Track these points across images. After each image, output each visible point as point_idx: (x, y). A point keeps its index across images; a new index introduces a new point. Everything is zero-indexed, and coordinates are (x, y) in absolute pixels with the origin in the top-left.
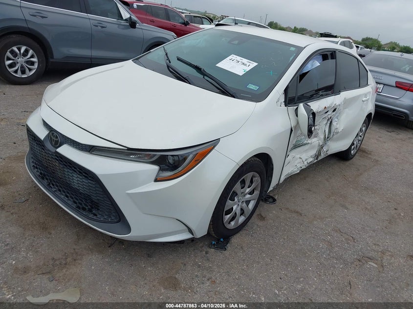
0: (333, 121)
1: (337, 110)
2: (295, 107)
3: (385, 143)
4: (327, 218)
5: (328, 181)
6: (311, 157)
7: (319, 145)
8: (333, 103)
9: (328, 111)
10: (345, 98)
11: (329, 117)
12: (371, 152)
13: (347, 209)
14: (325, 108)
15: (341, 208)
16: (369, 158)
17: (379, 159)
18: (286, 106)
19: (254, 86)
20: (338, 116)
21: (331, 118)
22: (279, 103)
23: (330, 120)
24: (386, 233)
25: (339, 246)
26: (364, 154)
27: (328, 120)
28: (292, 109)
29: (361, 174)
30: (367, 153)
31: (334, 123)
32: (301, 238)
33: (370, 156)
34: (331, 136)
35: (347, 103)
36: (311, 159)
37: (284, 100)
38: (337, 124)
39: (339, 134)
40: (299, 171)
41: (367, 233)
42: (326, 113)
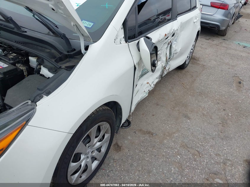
0: (173, 44)
1: (175, 34)
2: (137, 41)
3: (206, 49)
4: (174, 133)
5: (171, 92)
6: (157, 78)
7: (162, 67)
8: (172, 29)
9: (168, 37)
10: (181, 23)
11: (169, 41)
12: (199, 58)
13: (189, 118)
14: (166, 35)
15: (185, 119)
16: (198, 64)
17: (205, 64)
18: (126, 42)
19: (88, 23)
20: (176, 39)
21: (170, 42)
22: (118, 40)
23: (170, 44)
24: (222, 139)
25: (188, 166)
26: (194, 61)
27: (168, 44)
28: (133, 44)
29: (195, 80)
30: (196, 60)
31: (173, 46)
32: (154, 165)
33: (198, 62)
34: (172, 57)
35: (183, 26)
36: (157, 80)
37: (123, 36)
38: (176, 46)
39: (177, 54)
40: (147, 95)
41: (208, 143)
42: (167, 39)
